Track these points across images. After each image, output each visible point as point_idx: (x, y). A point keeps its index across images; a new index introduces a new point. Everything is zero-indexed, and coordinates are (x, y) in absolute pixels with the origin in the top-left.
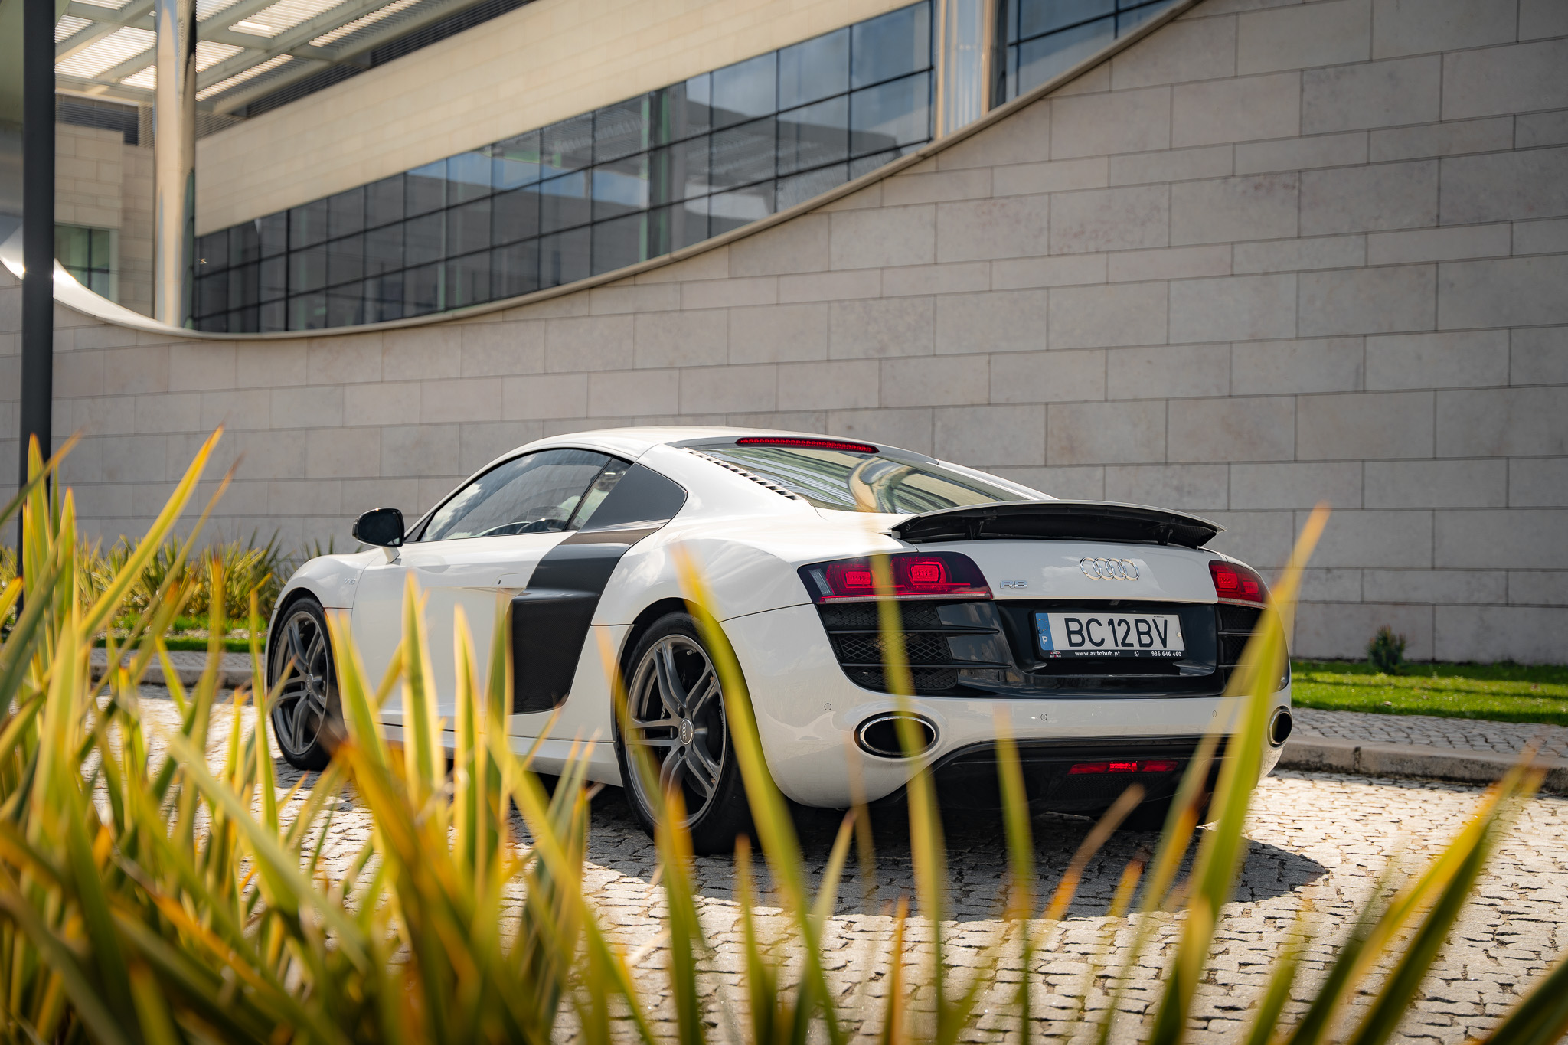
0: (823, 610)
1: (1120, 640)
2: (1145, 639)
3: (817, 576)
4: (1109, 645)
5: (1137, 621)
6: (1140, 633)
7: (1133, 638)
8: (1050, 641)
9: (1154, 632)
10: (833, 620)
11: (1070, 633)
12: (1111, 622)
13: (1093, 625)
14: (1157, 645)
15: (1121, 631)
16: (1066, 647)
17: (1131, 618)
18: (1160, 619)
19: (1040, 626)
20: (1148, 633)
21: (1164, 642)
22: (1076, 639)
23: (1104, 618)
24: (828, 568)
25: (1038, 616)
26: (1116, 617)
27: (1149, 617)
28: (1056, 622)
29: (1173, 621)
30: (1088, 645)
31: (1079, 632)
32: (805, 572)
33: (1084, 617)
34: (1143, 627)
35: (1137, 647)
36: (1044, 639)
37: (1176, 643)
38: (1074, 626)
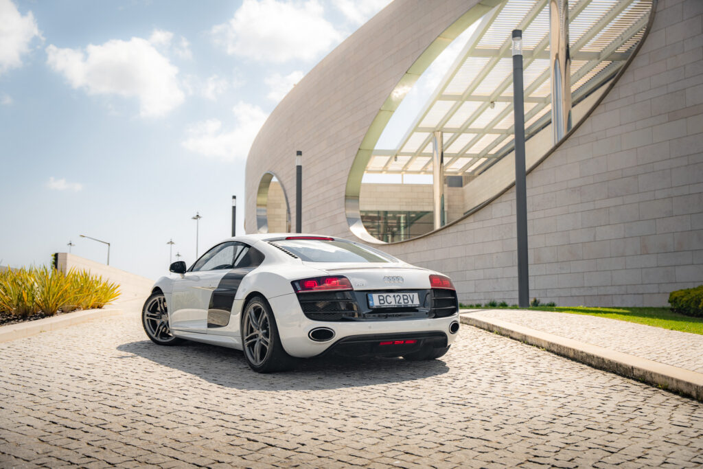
0: (299, 295)
1: (397, 301)
2: (406, 301)
3: (297, 284)
4: (393, 303)
5: (403, 295)
6: (404, 299)
7: (402, 301)
8: (373, 303)
9: (409, 299)
10: (302, 298)
11: (380, 300)
12: (394, 296)
13: (388, 297)
14: (410, 303)
15: (397, 299)
16: (379, 304)
17: (401, 294)
18: (411, 294)
19: (369, 297)
20: (407, 299)
21: (413, 302)
22: (382, 302)
23: (392, 295)
24: (300, 281)
25: (369, 295)
26: (396, 294)
27: (408, 294)
28: (375, 296)
29: (416, 295)
30: (386, 304)
31: (383, 300)
32: (293, 283)
33: (385, 295)
34: (405, 297)
35: (403, 304)
36: (371, 302)
37: (417, 302)
38: (381, 298)
